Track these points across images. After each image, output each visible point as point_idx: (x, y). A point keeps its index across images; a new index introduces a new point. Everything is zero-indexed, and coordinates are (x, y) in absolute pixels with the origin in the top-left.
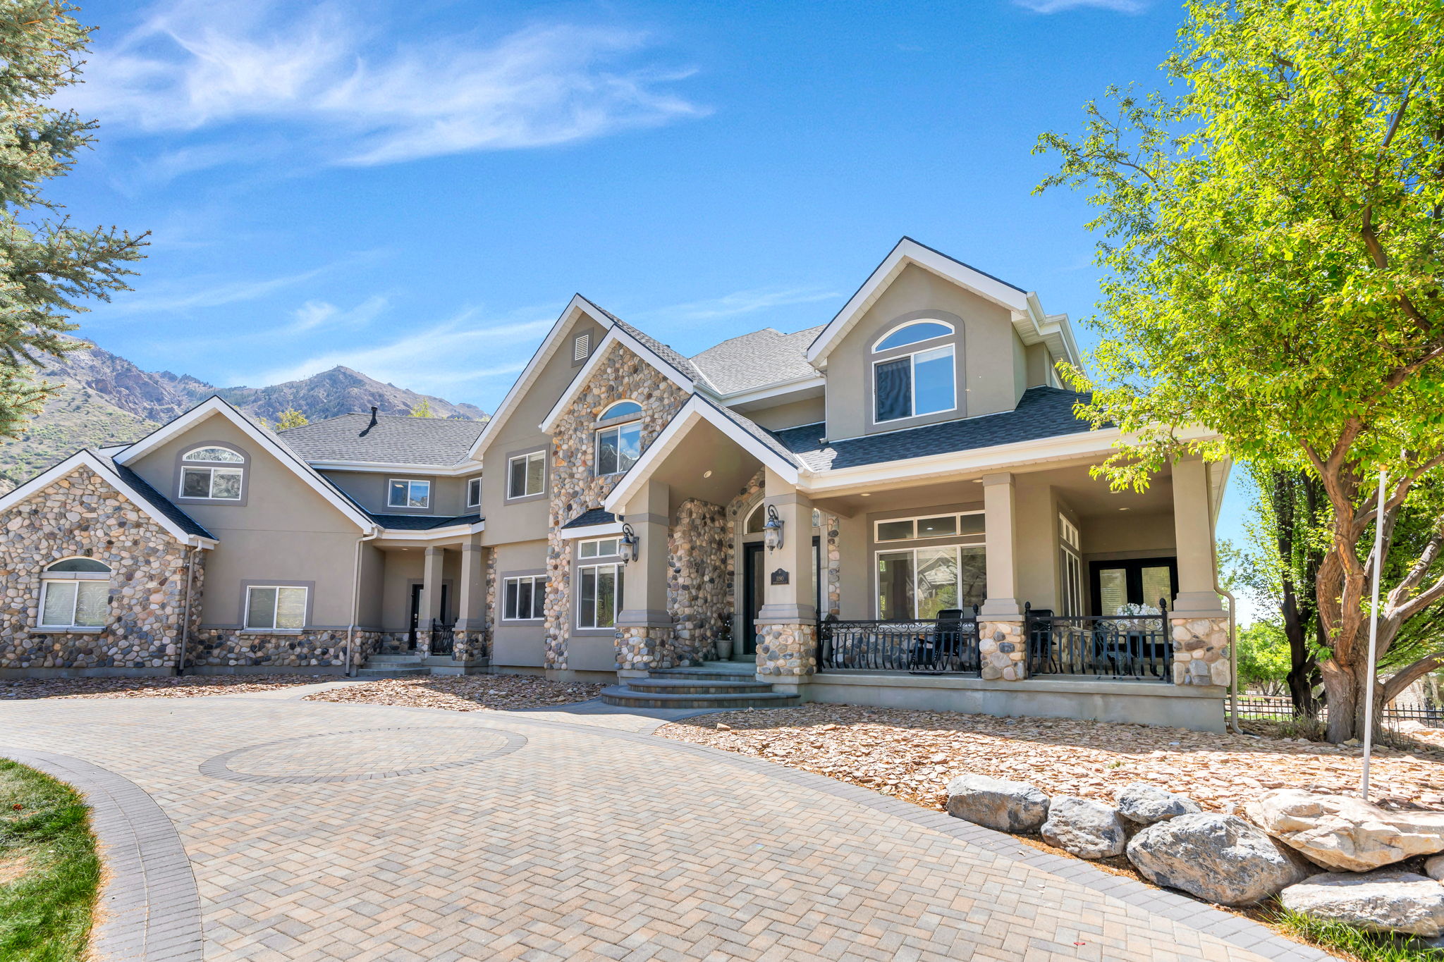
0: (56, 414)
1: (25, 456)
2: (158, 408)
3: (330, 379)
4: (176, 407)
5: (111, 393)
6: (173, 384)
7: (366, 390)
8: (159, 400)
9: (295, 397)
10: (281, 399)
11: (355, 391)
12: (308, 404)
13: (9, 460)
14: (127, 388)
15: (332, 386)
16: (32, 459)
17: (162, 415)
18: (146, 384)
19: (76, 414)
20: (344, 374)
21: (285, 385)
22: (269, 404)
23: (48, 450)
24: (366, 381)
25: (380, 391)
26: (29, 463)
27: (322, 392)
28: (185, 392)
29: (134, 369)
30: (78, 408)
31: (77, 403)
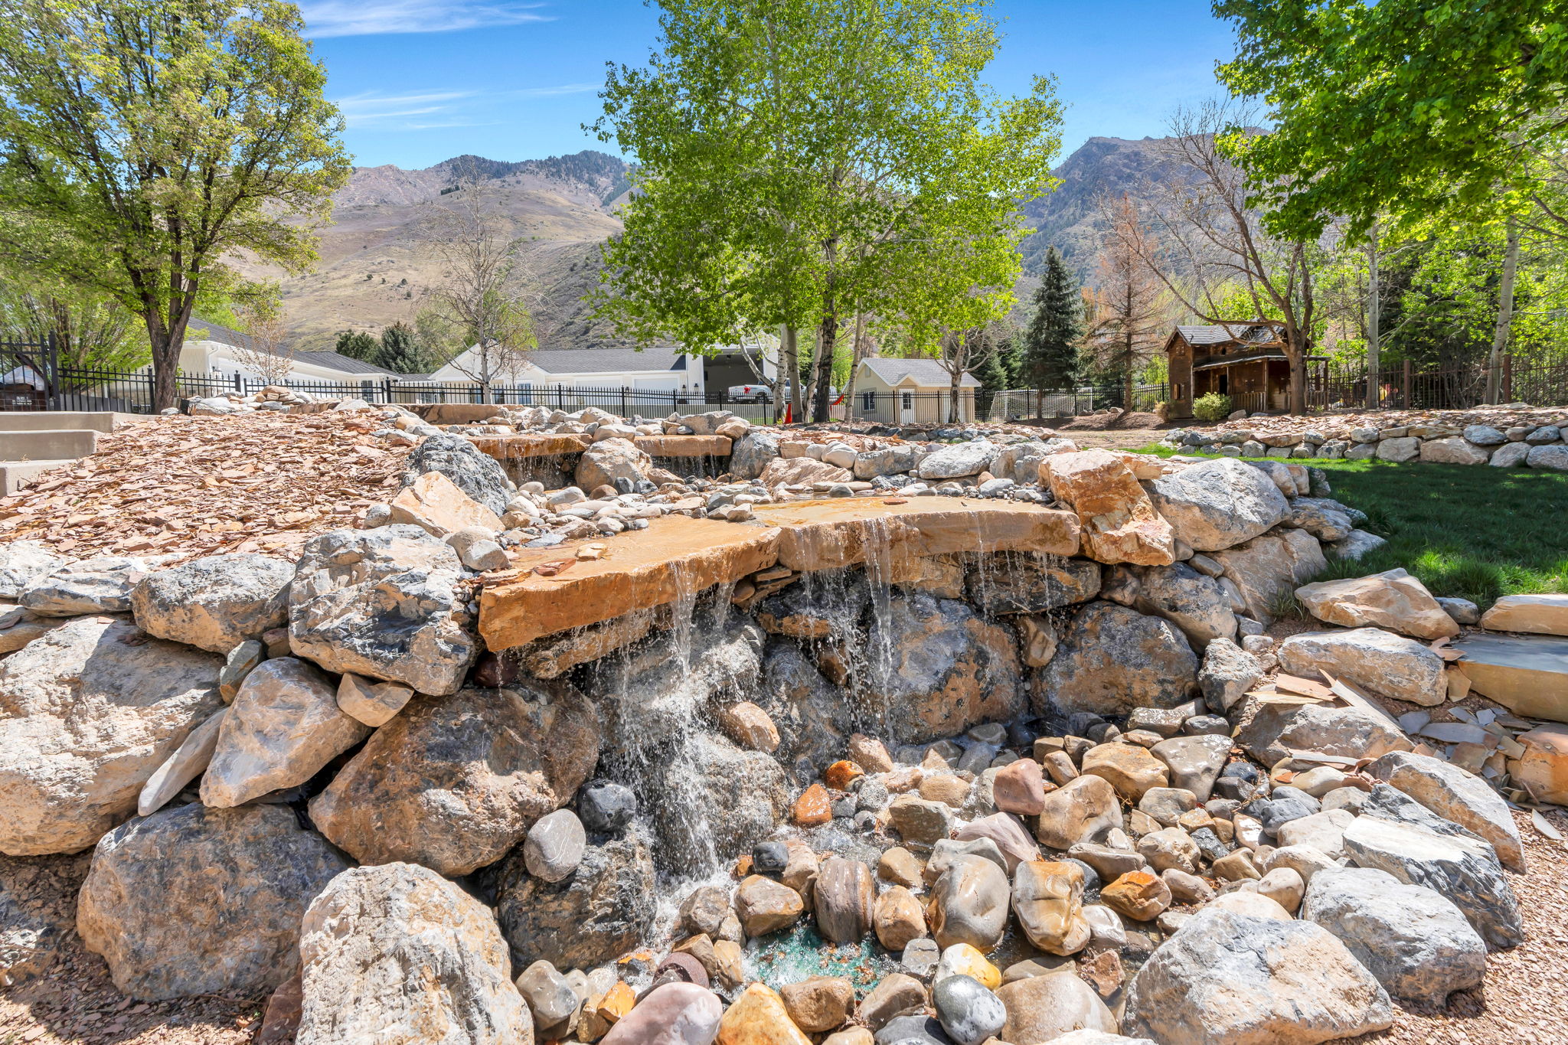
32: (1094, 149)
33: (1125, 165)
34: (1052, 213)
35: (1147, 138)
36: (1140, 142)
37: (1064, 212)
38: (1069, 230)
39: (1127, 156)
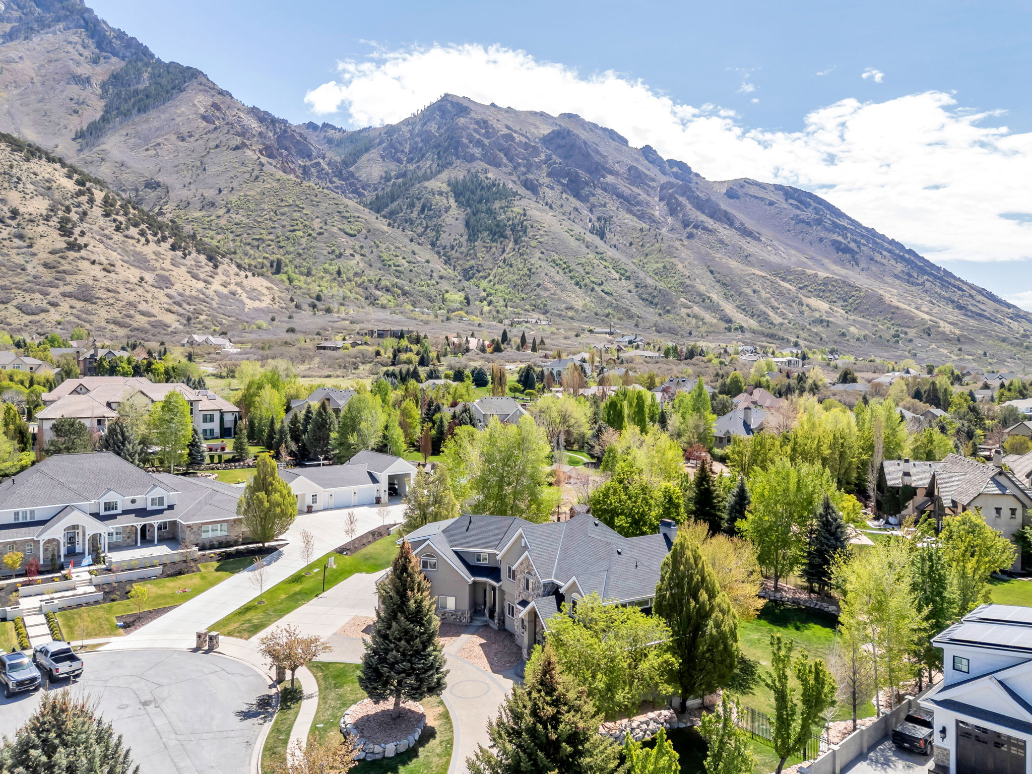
0: (244, 186)
1: (229, 226)
2: (308, 163)
3: (440, 110)
4: (321, 161)
5: (276, 157)
6: (316, 134)
7: (471, 118)
8: (309, 156)
9: (411, 135)
10: (400, 139)
11: (462, 121)
12: (422, 140)
13: (220, 231)
14: (286, 149)
15: (442, 117)
16: (234, 228)
17: (312, 170)
18: (298, 142)
19: (256, 183)
20: (451, 102)
21: (402, 123)
22: (391, 146)
23: (243, 219)
24: (472, 106)
25: (484, 116)
26: (232, 232)
27: (434, 125)
28: (325, 140)
29: (289, 130)
30: (257, 177)
31: (256, 173)
32: (449, 106)
33: (475, 130)
34: (410, 161)
35: (493, 105)
36: (486, 107)
37: (421, 163)
38: (426, 184)
39: (477, 122)
